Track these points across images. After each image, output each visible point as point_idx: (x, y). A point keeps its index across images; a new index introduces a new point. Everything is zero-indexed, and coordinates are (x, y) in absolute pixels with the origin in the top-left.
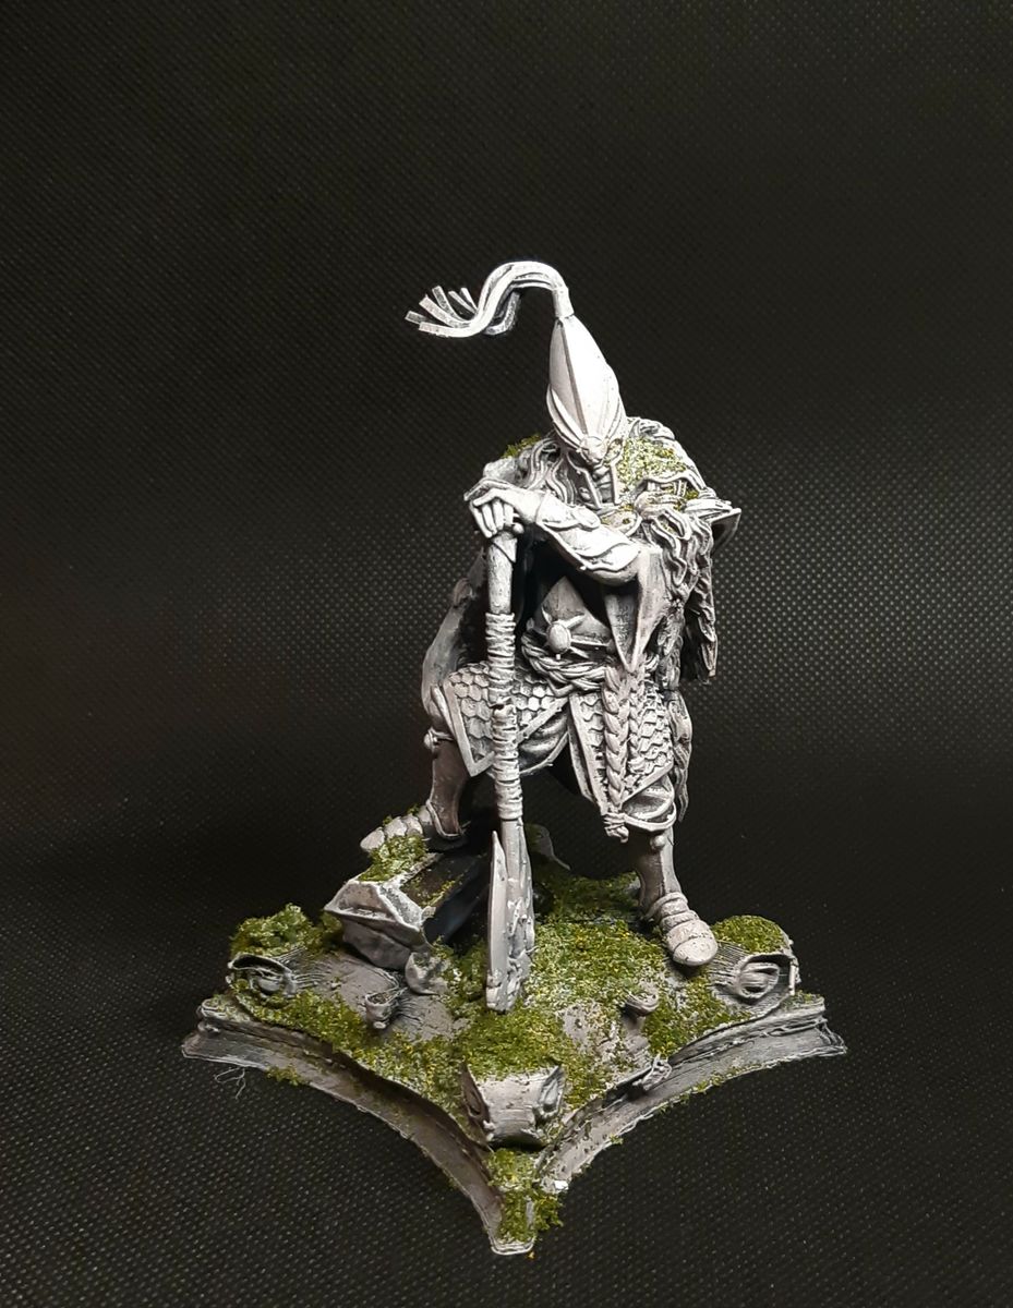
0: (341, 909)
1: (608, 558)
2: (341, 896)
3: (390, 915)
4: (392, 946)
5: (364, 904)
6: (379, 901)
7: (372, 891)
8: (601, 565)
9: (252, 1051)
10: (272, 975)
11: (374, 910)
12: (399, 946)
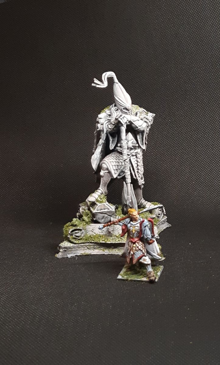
0: (97, 211)
1: (142, 126)
2: (97, 208)
3: (108, 209)
4: (107, 217)
5: (103, 208)
6: (106, 207)
7: (104, 205)
8: (141, 127)
9: (74, 252)
10: (79, 232)
11: (105, 209)
12: (109, 216)
